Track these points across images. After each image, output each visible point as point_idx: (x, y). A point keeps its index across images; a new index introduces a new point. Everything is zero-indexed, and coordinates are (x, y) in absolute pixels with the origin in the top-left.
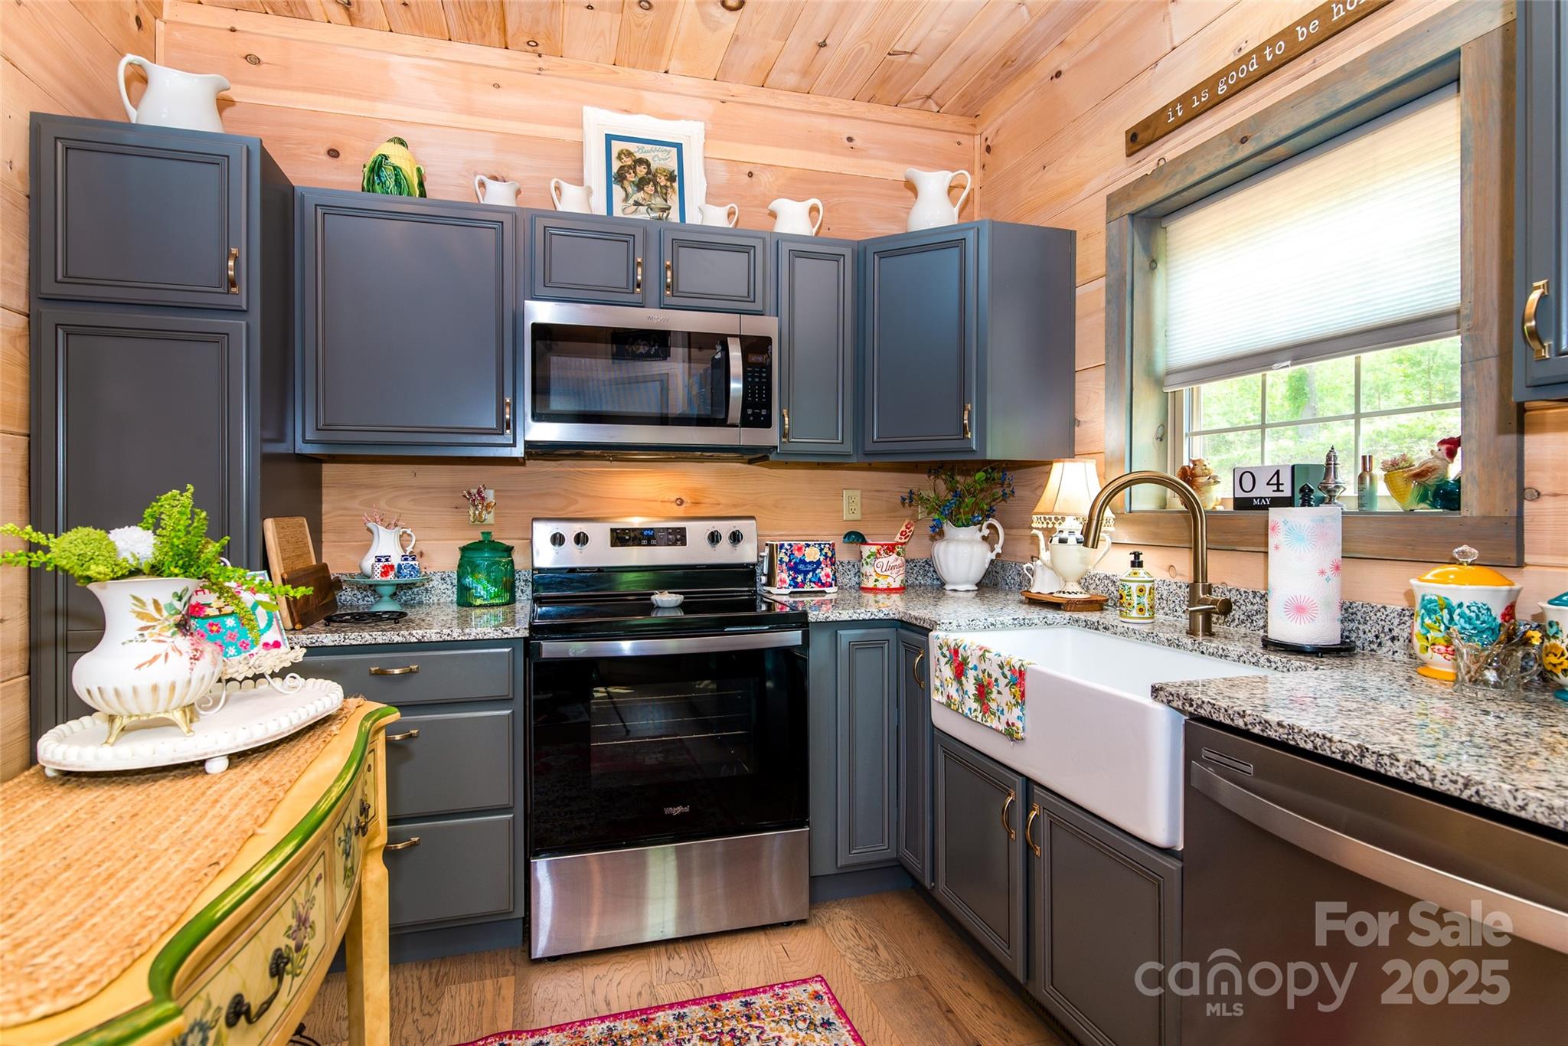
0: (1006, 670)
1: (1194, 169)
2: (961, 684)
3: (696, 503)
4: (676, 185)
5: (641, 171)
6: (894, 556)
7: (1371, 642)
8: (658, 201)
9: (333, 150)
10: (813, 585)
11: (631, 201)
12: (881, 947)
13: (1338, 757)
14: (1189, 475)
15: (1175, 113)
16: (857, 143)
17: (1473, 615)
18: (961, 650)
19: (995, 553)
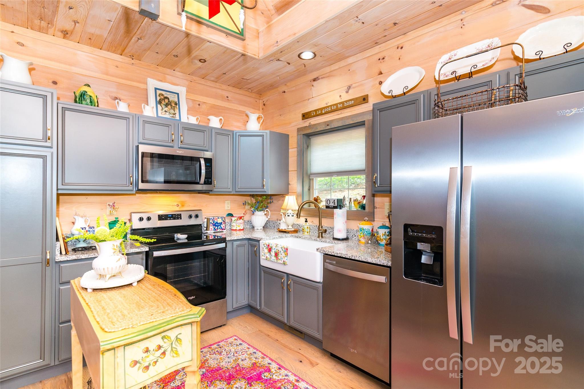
0: (283, 249)
1: (317, 128)
2: (270, 253)
3: (183, 206)
4: (177, 106)
5: (167, 101)
6: (241, 220)
7: (351, 237)
8: (172, 111)
9: (55, 82)
10: (220, 229)
11: (164, 111)
12: (247, 326)
13: (349, 258)
14: (316, 200)
15: (313, 114)
16: (229, 98)
17: (367, 231)
18: (270, 245)
19: (268, 218)
